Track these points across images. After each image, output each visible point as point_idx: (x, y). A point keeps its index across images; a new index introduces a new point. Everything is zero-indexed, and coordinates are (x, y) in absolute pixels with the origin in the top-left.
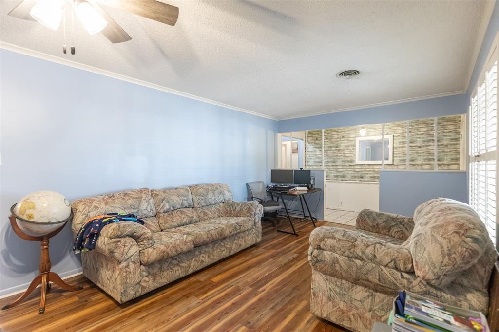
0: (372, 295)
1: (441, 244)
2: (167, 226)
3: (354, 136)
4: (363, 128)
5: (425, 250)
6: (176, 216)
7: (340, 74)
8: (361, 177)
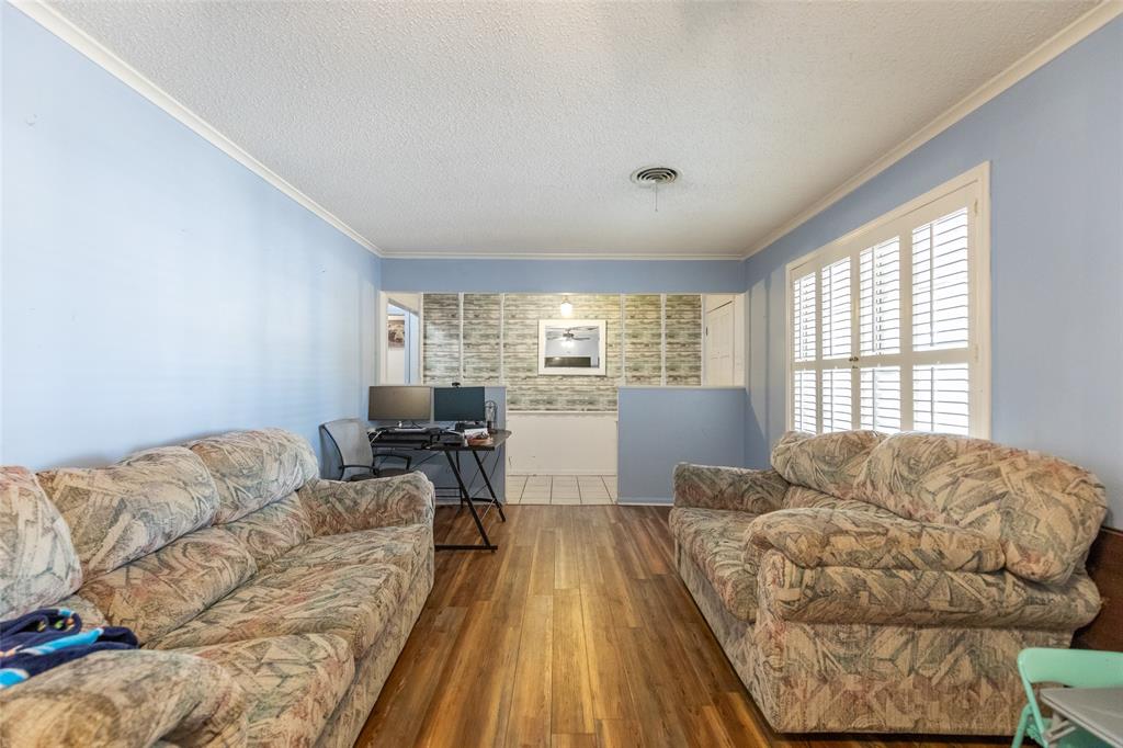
0: (913, 637)
1: (1066, 507)
2: (164, 620)
3: (535, 316)
4: (567, 300)
5: (1037, 523)
6: (189, 571)
7: (639, 176)
8: (550, 403)
